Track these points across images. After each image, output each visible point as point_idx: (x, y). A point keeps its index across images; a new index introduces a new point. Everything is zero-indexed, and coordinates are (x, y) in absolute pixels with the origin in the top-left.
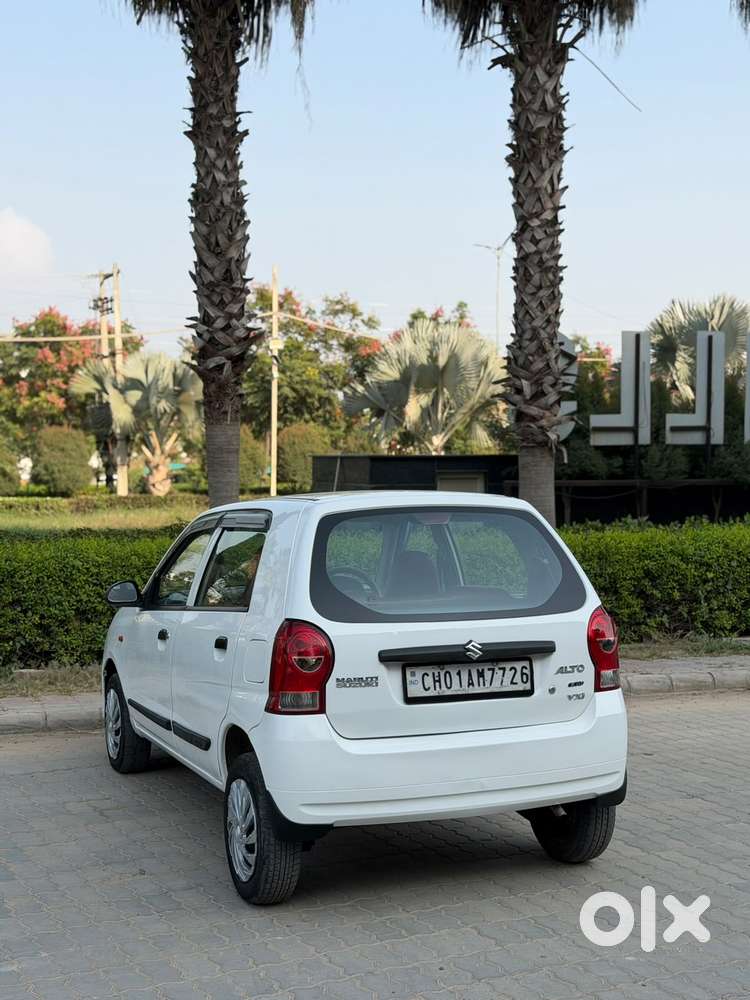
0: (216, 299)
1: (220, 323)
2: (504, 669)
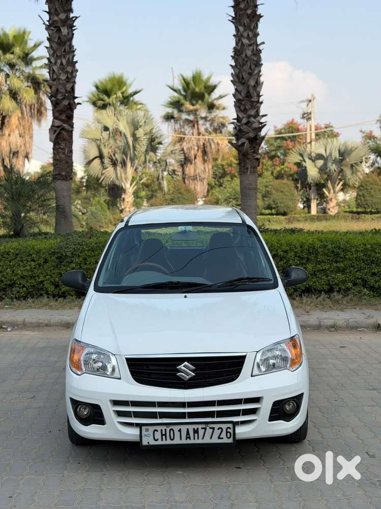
0: (242, 108)
1: (244, 121)
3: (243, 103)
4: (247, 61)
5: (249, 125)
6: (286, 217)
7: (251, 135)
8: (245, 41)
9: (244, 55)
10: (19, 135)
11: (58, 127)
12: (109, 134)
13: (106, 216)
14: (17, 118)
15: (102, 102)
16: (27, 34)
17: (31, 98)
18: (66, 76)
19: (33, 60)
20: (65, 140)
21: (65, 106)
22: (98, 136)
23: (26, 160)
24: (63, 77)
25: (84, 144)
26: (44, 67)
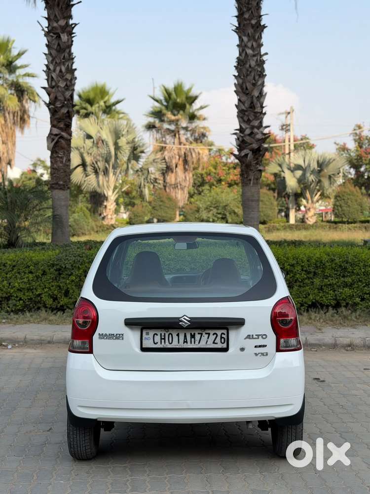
0: (246, 118)
1: (248, 132)
2: (209, 334)
3: (246, 113)
4: (251, 72)
5: (253, 136)
6: (266, 226)
7: (255, 146)
8: (250, 52)
9: (248, 66)
10: (2, 142)
11: (56, 135)
12: (93, 142)
13: (89, 223)
15: (85, 111)
16: (11, 43)
17: (15, 106)
18: (65, 83)
19: (16, 68)
20: (63, 148)
21: (63, 114)
22: (82, 144)
23: (9, 166)
24: (62, 84)
26: (28, 75)
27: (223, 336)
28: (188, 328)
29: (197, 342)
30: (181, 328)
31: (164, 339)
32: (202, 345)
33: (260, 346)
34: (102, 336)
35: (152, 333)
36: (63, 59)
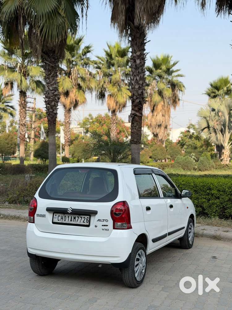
2: (82, 217)
10: (162, 115)
11: (133, 114)
12: (215, 113)
14: (161, 106)
15: (214, 94)
16: (170, 58)
17: (170, 94)
18: (138, 86)
19: (173, 72)
20: (136, 121)
21: (137, 103)
22: (208, 114)
25: (199, 120)
26: (179, 76)
27: (88, 219)
28: (71, 214)
29: (76, 221)
30: (68, 213)
31: (62, 218)
32: (78, 223)
33: (104, 225)
34: (38, 215)
35: (58, 215)
36: (138, 73)
